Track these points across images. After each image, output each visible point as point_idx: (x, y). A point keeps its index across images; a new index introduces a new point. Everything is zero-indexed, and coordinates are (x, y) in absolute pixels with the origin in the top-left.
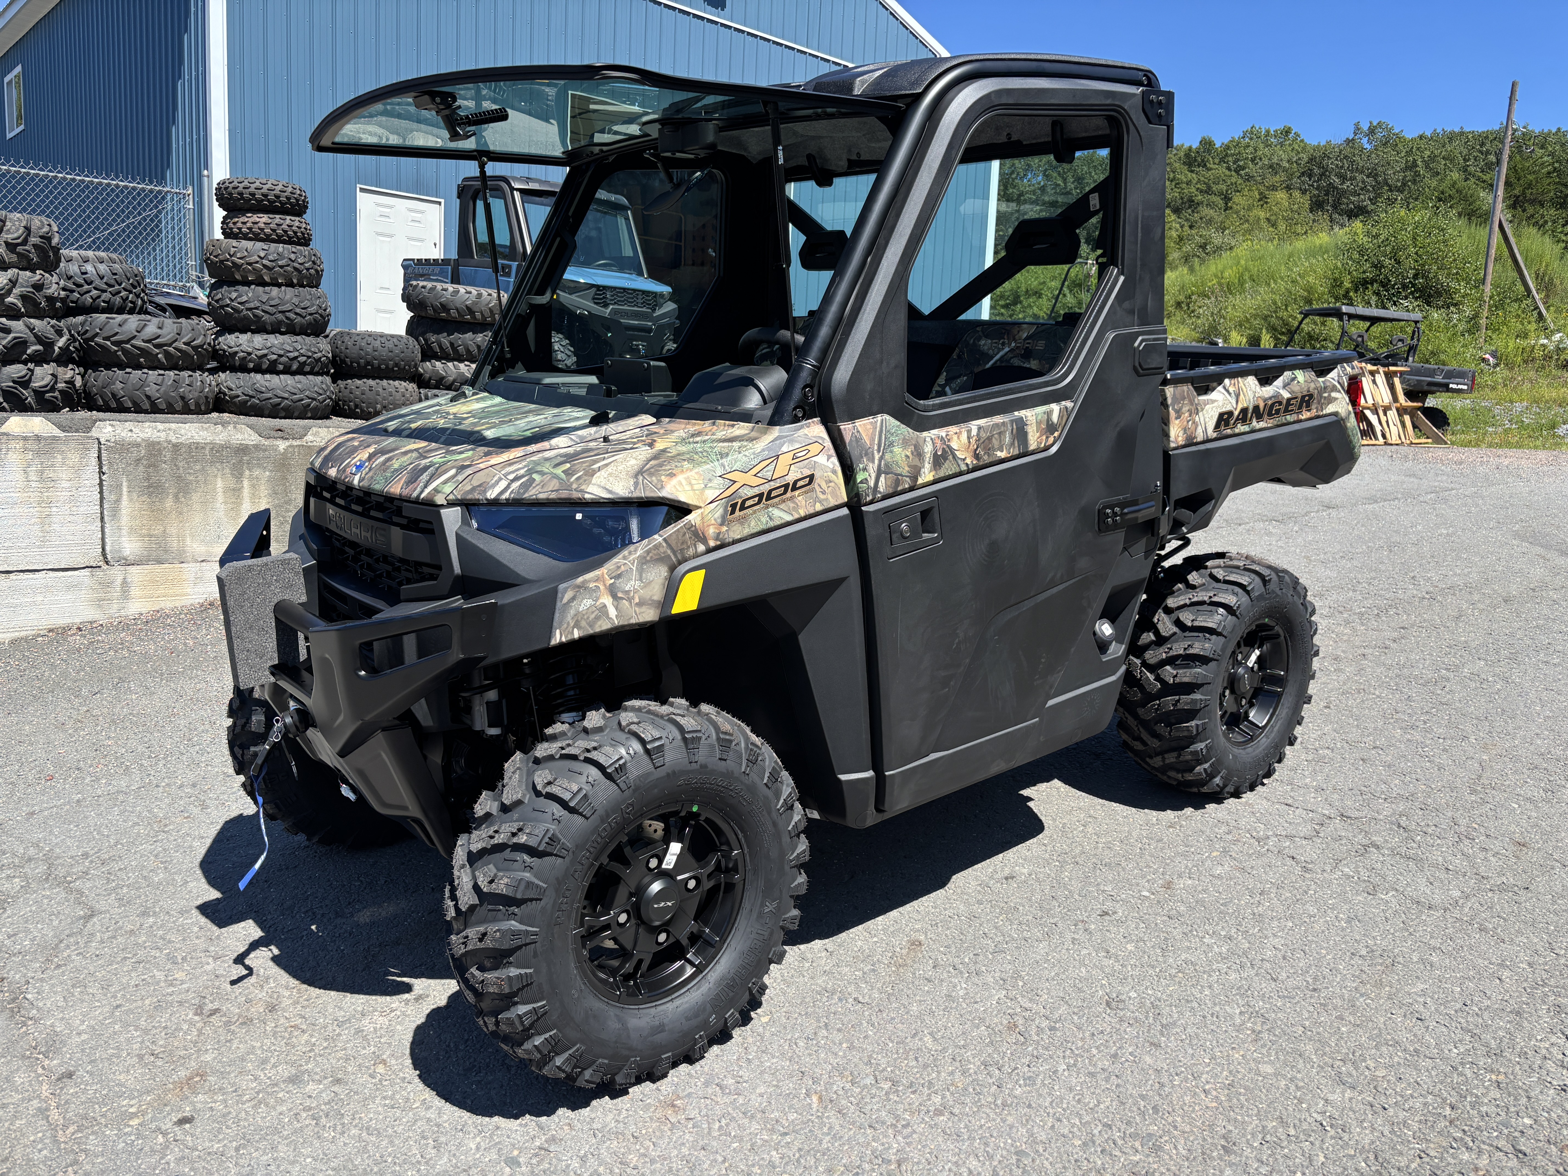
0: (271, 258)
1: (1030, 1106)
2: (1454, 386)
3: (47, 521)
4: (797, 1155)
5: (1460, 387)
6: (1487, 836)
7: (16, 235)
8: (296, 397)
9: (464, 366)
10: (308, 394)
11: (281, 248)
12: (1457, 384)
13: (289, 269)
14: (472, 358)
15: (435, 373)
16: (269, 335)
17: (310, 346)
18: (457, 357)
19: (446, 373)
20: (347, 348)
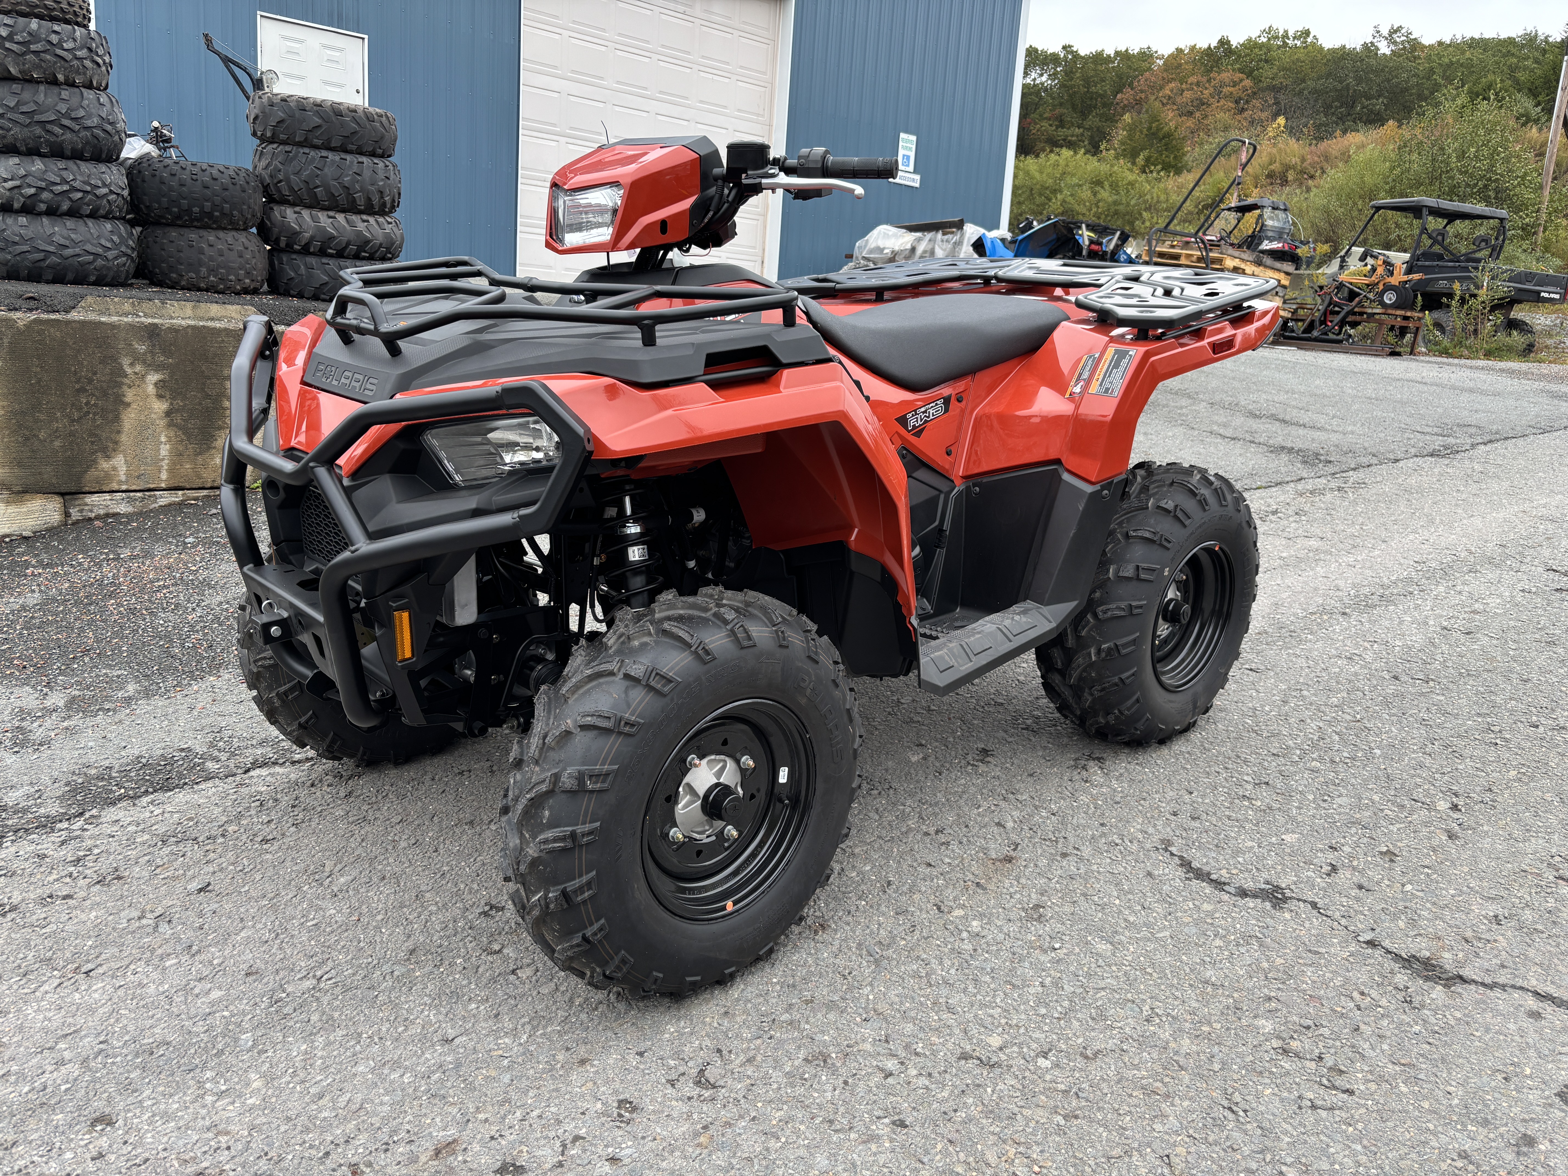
0: (18, 38)
2: (1546, 295)
5: (1552, 296)
8: (68, 252)
9: (325, 218)
10: (89, 247)
11: (34, 24)
12: (1549, 293)
13: (48, 57)
14: (337, 206)
15: (285, 227)
16: (23, 158)
17: (89, 176)
18: (314, 204)
19: (301, 226)
20: (144, 181)
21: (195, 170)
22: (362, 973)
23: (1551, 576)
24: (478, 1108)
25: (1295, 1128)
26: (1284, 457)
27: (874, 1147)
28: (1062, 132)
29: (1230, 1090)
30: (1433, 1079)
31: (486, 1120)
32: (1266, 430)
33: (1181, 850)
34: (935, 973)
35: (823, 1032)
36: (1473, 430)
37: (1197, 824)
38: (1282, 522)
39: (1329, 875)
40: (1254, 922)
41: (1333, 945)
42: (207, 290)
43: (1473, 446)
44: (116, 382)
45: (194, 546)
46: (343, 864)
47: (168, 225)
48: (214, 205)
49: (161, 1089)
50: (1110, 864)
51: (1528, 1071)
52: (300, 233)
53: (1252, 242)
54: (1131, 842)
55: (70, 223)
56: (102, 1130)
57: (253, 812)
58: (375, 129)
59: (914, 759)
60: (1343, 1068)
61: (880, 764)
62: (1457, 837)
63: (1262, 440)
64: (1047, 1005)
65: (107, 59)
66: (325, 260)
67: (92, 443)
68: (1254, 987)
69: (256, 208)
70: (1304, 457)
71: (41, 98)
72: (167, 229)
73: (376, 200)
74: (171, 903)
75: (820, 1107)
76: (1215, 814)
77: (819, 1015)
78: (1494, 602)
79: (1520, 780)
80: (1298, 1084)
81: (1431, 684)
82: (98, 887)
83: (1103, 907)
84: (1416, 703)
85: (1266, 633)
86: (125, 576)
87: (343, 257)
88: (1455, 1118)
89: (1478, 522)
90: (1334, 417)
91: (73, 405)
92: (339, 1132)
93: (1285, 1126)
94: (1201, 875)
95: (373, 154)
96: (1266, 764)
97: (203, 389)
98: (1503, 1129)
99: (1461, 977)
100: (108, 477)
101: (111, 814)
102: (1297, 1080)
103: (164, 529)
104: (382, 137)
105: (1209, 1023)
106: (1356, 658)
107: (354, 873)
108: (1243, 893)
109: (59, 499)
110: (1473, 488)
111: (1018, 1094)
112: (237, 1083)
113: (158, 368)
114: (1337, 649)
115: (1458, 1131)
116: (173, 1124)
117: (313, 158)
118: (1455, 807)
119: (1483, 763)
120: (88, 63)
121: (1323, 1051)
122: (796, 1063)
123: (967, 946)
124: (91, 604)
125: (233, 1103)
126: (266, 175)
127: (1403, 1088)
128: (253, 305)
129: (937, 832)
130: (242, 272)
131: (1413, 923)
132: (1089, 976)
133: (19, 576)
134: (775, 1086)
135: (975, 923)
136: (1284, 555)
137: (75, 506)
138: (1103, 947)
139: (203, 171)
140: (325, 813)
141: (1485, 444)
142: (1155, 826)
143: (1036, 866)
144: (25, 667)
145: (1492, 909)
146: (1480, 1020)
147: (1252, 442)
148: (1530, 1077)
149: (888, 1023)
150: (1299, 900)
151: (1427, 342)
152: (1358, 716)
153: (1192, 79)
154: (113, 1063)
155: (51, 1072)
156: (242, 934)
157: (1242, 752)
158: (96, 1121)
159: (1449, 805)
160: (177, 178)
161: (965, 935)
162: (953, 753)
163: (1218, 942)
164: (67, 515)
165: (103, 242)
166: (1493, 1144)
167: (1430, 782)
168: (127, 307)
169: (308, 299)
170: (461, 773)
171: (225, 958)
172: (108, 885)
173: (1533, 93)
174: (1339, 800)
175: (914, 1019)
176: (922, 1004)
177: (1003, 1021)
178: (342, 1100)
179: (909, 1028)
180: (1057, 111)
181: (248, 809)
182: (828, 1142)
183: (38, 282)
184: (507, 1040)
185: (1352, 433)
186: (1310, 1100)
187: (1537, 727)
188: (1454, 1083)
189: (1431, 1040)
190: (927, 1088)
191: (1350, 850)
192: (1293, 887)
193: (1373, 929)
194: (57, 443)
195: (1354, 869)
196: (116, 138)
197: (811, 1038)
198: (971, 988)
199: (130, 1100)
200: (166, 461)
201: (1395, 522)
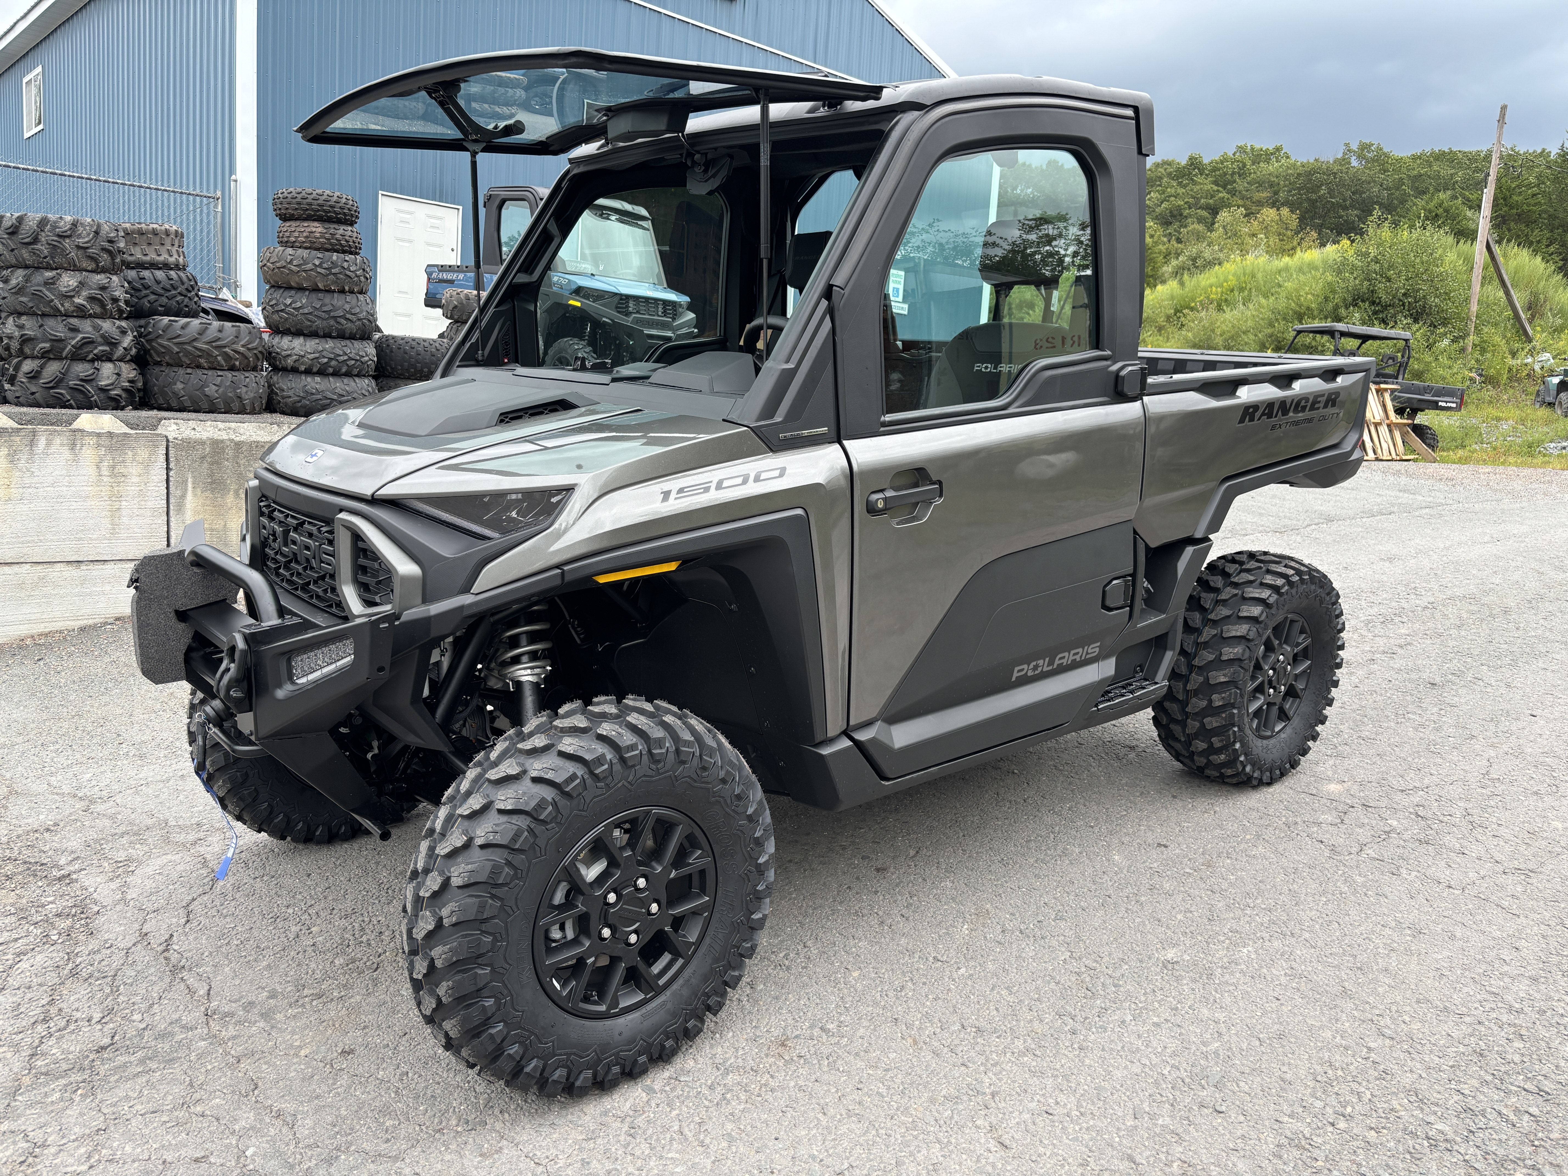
0: (325, 265)
1: (1103, 1050)
2: (1443, 404)
3: (117, 514)
4: (901, 1088)
5: (1449, 405)
6: (1499, 825)
7: (86, 239)
8: (344, 399)
10: (355, 395)
11: (335, 256)
12: (1446, 402)
13: (341, 276)
16: (321, 339)
17: (358, 350)
20: (392, 352)
21: (426, 344)
55: (346, 380)
71: (335, 302)
120: (362, 278)
160: (413, 350)
165: (363, 392)
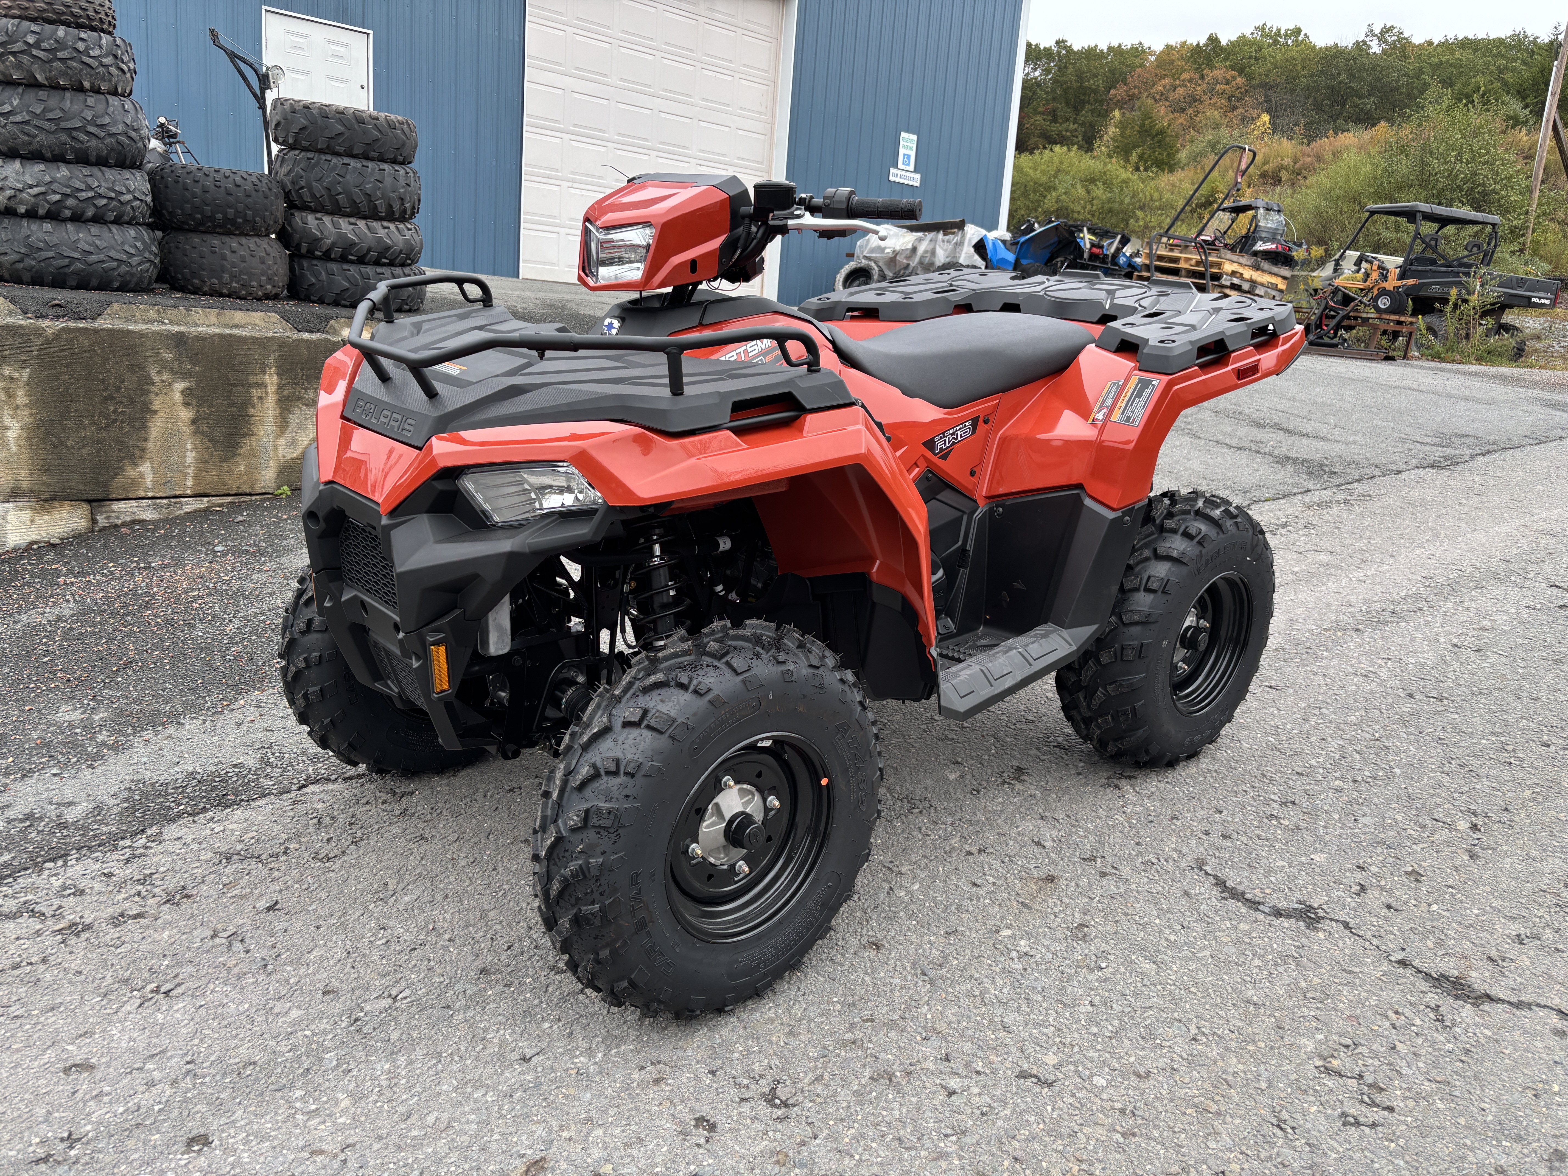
0: (45, 45)
2: (1536, 300)
5: (1543, 301)
8: (93, 258)
9: (347, 224)
10: (113, 254)
12: (1540, 298)
13: (75, 64)
14: (359, 213)
15: (306, 233)
16: (49, 164)
17: (114, 182)
18: (336, 211)
19: (322, 232)
20: (167, 187)
21: (218, 177)
22: (436, 992)
23: (1555, 593)
24: (561, 1126)
25: (1340, 1144)
26: (1290, 468)
27: (944, 1165)
28: (1055, 128)
29: (1278, 1109)
30: (1467, 1096)
31: (570, 1139)
32: (1271, 439)
33: (1214, 869)
34: (988, 993)
35: (886, 1051)
36: (1470, 441)
37: (1228, 843)
38: (1292, 536)
39: (1358, 895)
40: (1290, 942)
41: (1366, 965)
42: (229, 296)
43: (1472, 457)
44: (143, 390)
45: (224, 555)
46: (405, 883)
47: (191, 231)
48: (237, 212)
49: (252, 1109)
50: (1148, 883)
51: (1556, 1088)
52: (322, 239)
53: (1246, 243)
54: (1166, 861)
55: (95, 229)
56: (200, 1150)
57: (312, 830)
58: (396, 137)
59: (952, 777)
60: (1382, 1086)
61: (919, 782)
62: (1478, 857)
63: (1267, 450)
64: (1098, 1024)
65: (132, 66)
66: (345, 266)
67: (120, 450)
68: (1294, 1006)
69: (278, 214)
70: (1309, 468)
71: (67, 105)
72: (190, 235)
73: (396, 207)
74: (241, 922)
75: (889, 1124)
76: (1245, 833)
77: (881, 1034)
78: (1501, 618)
79: (1535, 800)
80: (1342, 1102)
81: (1445, 702)
82: (168, 906)
83: (1145, 926)
84: (1431, 721)
85: (1283, 649)
86: (159, 586)
87: (364, 263)
88: (1490, 1134)
89: (1480, 536)
90: (1336, 426)
91: (101, 412)
92: (430, 1150)
93: (1332, 1143)
94: (1236, 895)
95: (394, 161)
96: (1291, 782)
97: (229, 397)
98: (1534, 1145)
99: (1488, 996)
100: (135, 484)
101: (171, 831)
102: (1340, 1097)
103: (191, 537)
104: (403, 145)
105: (1254, 1043)
106: (1371, 675)
107: (418, 892)
108: (1278, 913)
109: (86, 506)
110: (1475, 501)
111: (1077, 1112)
112: (326, 1102)
113: (185, 376)
114: (1352, 666)
115: (1493, 1146)
116: (267, 1144)
117: (335, 164)
118: (1474, 827)
119: (1499, 783)
120: (113, 70)
121: (1363, 1069)
122: (863, 1081)
123: (1017, 966)
124: (128, 615)
125: (324, 1122)
126: (287, 181)
127: (1440, 1105)
128: (276, 312)
129: (980, 851)
130: (264, 278)
131: (1440, 943)
132: (1136, 995)
133: (51, 585)
134: (845, 1104)
135: (1023, 943)
136: (1296, 569)
137: (102, 513)
138: (1147, 966)
139: (227, 177)
140: (382, 831)
141: (1484, 455)
142: (1188, 845)
143: (1077, 885)
144: (69, 680)
145: (1515, 928)
146: (1509, 1039)
147: (1259, 452)
148: (1558, 1094)
149: (948, 1042)
150: (1331, 920)
151: (1420, 347)
152: (1377, 735)
153: (1186, 76)
154: (202, 1084)
155: (143, 1093)
156: (315, 953)
157: (1268, 771)
158: (191, 1142)
159: (1469, 825)
160: (200, 184)
161: (1014, 954)
162: (989, 771)
163: (1257, 962)
164: (94, 521)
165: (127, 248)
166: (1527, 1159)
167: (1449, 802)
168: (152, 314)
169: (328, 304)
170: (512, 790)
171: (301, 977)
172: (178, 904)
173: (1522, 94)
174: (1362, 820)
175: (972, 1038)
176: (978, 1023)
177: (1057, 1040)
178: (431, 1119)
179: (968, 1047)
180: (1051, 106)
181: (307, 826)
182: (900, 1160)
183: (62, 288)
184: (582, 1059)
185: (1355, 442)
186: (1353, 1117)
187: (1548, 746)
188: (1487, 1100)
189: (1463, 1058)
190: (990, 1106)
191: (1377, 869)
192: (1325, 907)
193: (1403, 949)
194: (85, 451)
195: (1382, 888)
196: (140, 144)
197: (876, 1057)
198: (1024, 1008)
199: (224, 1120)
200: (192, 468)
201: (1401, 536)
